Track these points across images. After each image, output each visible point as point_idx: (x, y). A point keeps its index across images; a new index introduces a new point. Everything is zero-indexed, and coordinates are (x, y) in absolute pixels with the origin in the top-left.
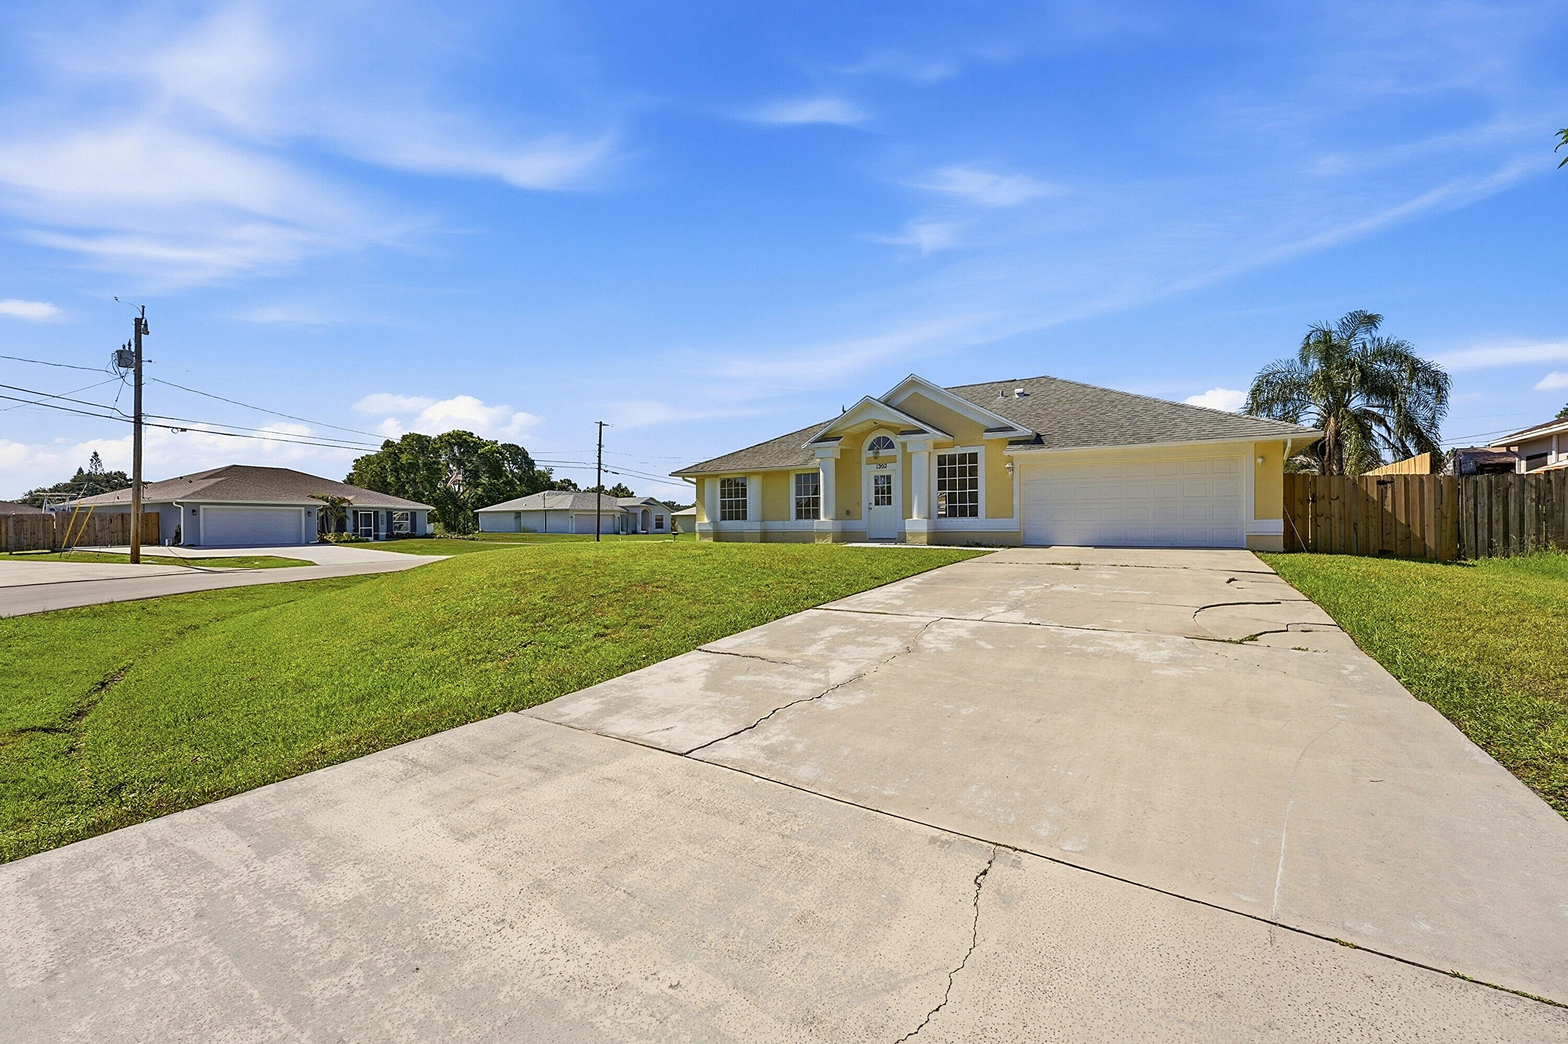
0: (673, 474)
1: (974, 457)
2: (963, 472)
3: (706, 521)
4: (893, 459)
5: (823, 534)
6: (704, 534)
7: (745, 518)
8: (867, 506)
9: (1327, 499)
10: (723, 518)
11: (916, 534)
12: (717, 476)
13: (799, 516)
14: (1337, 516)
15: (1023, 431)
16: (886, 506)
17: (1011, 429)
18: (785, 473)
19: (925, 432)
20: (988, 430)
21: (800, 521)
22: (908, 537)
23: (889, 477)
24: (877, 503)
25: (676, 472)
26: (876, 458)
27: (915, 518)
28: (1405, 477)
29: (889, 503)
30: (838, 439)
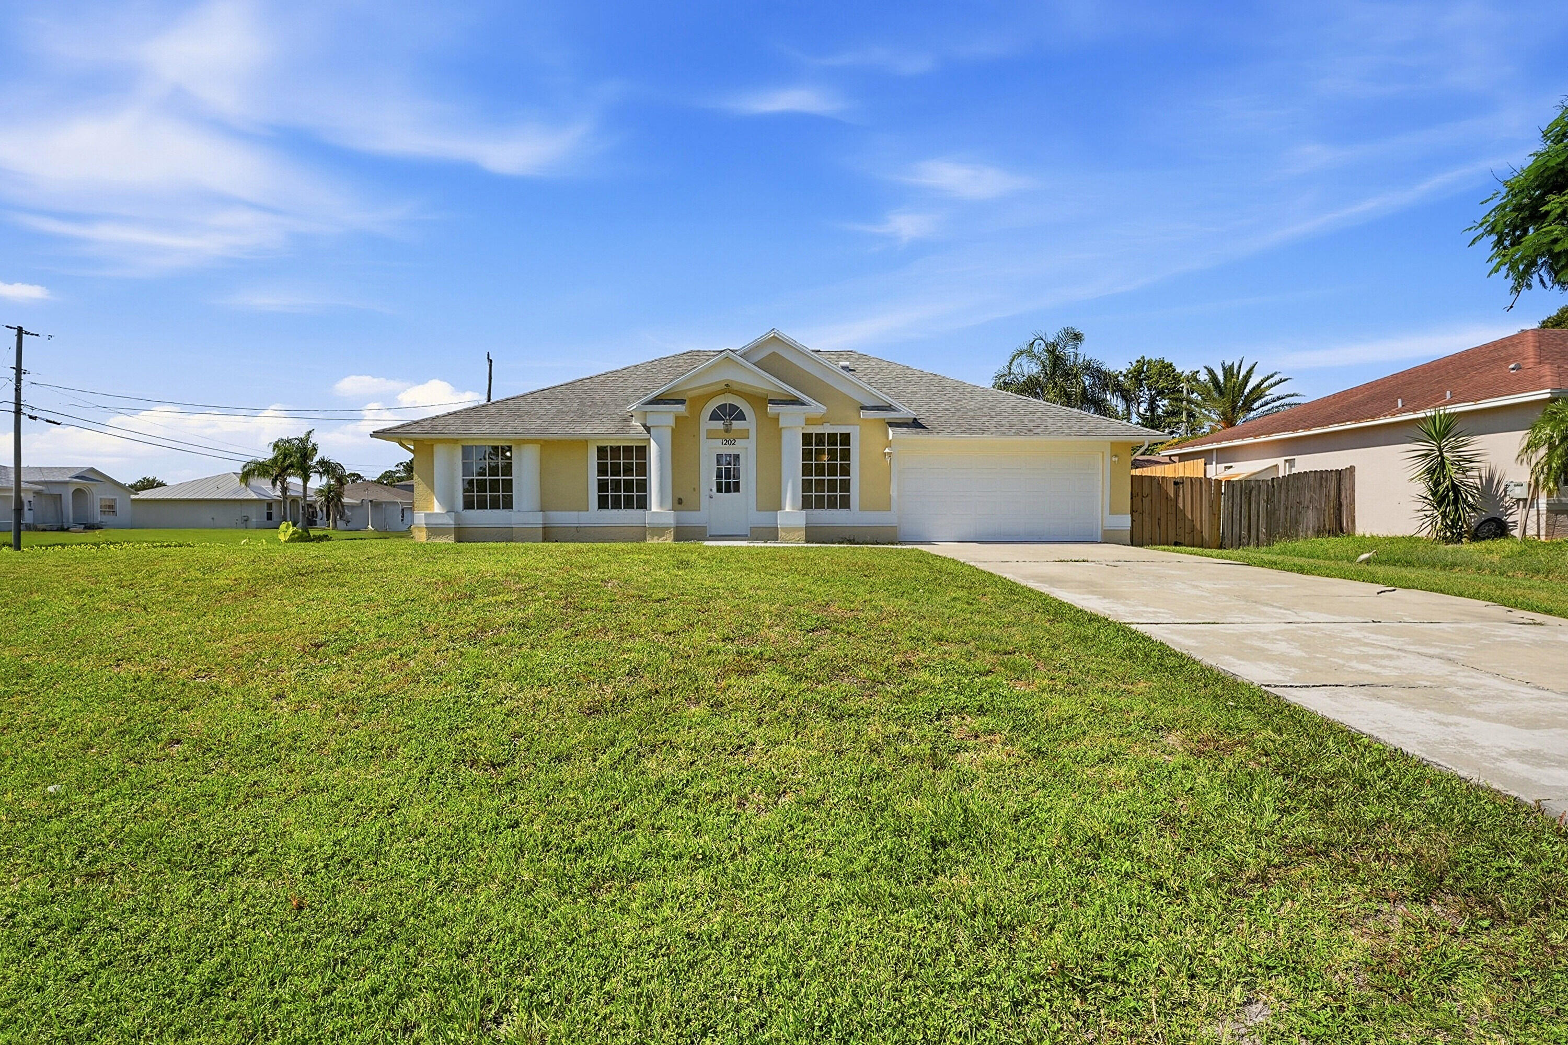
0: (371, 436)
1: (846, 438)
2: (832, 454)
3: (437, 508)
4: (745, 435)
5: (659, 531)
6: (434, 530)
7: (508, 504)
8: (708, 493)
9: (1140, 496)
10: (468, 505)
11: (787, 530)
12: (456, 441)
13: (603, 503)
14: (1147, 512)
15: (906, 412)
16: (733, 495)
17: (889, 408)
18: (584, 443)
19: (803, 404)
20: (863, 408)
21: (604, 511)
22: (781, 534)
23: (737, 457)
24: (719, 490)
25: (383, 431)
26: (727, 431)
27: (788, 509)
28: (1191, 479)
29: (737, 489)
30: (682, 402)
